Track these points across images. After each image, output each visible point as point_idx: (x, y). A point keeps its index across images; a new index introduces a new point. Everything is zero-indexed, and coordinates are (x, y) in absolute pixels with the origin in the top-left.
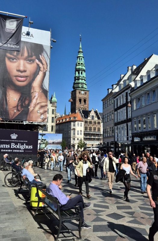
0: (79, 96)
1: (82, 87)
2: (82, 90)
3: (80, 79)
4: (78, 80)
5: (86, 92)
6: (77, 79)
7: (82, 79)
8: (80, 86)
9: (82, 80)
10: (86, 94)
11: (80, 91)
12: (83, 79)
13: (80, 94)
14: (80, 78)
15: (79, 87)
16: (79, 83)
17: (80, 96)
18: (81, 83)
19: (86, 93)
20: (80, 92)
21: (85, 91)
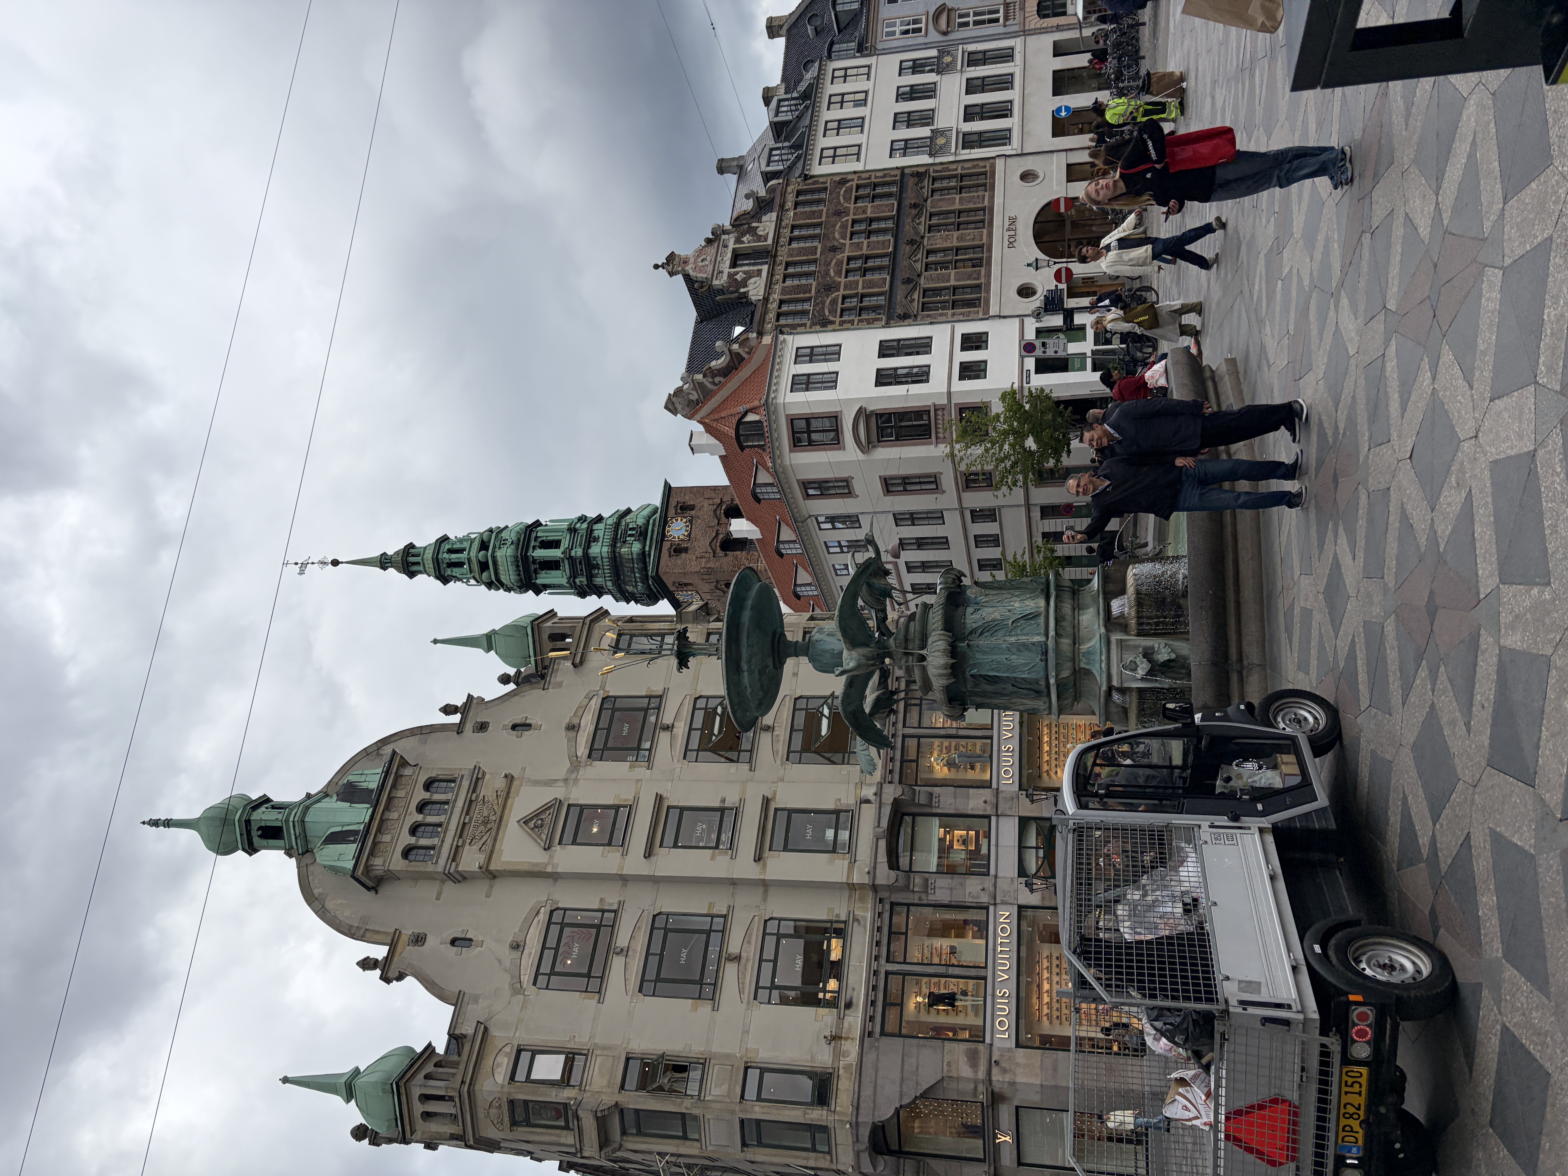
0: (698, 552)
1: (642, 534)
2: (663, 535)
3: (586, 554)
4: (597, 567)
5: (673, 503)
6: (590, 577)
7: (591, 538)
8: (636, 547)
9: (596, 540)
10: (692, 508)
11: (666, 546)
12: (590, 531)
13: (686, 550)
14: (578, 552)
15: (643, 556)
16: (615, 560)
17: (702, 544)
18: (613, 545)
19: (684, 508)
20: (679, 550)
21: (671, 512)
